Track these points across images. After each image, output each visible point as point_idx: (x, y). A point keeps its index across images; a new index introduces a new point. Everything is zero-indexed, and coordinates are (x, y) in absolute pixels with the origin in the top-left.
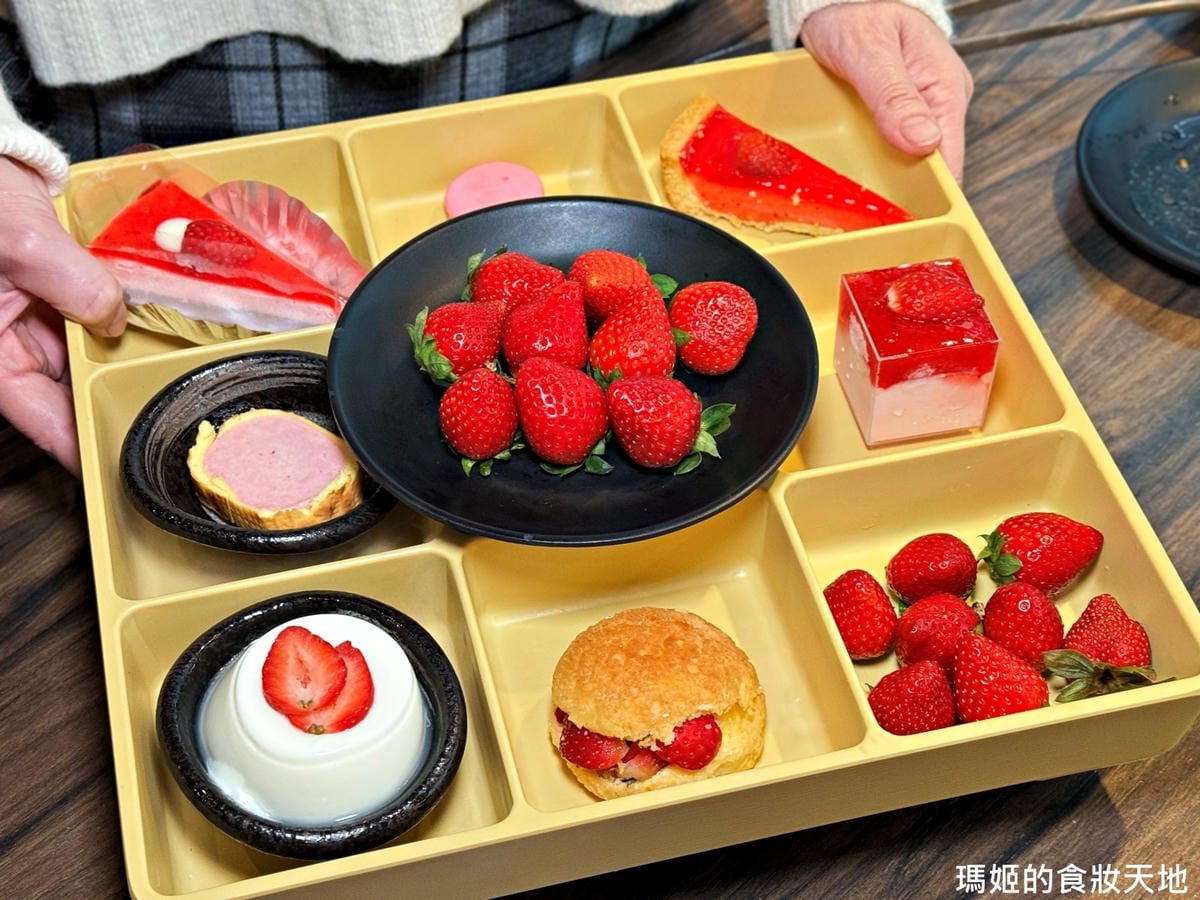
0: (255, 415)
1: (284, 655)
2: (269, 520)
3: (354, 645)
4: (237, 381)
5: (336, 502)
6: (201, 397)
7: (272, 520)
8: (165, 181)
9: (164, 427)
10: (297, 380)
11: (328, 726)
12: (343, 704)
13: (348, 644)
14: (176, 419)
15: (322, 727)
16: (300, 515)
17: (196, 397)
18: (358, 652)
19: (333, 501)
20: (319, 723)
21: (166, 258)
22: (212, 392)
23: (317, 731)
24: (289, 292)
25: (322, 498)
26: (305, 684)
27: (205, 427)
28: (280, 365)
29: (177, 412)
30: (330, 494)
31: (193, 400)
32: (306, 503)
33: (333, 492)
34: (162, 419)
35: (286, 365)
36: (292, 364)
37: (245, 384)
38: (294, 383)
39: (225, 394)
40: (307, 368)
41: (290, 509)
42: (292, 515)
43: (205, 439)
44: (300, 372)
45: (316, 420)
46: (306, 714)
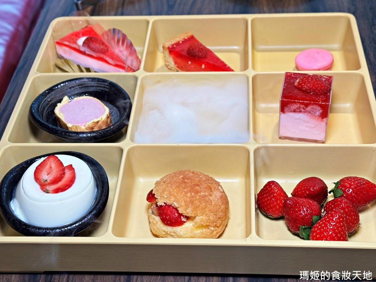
0: (84, 97)
1: (46, 164)
2: (70, 128)
3: (73, 166)
4: (83, 86)
5: (95, 126)
6: (69, 89)
7: (71, 128)
8: (89, 26)
9: (53, 96)
10: (102, 89)
11: (52, 190)
12: (60, 184)
13: (71, 166)
14: (58, 95)
15: (49, 190)
16: (80, 128)
17: (67, 89)
18: (73, 169)
19: (94, 126)
20: (48, 189)
21: (77, 47)
22: (73, 89)
23: (47, 192)
24: (113, 64)
25: (90, 123)
26: (48, 174)
27: (66, 98)
28: (97, 82)
29: (59, 92)
30: (92, 122)
31: (66, 90)
32: (83, 124)
33: (94, 122)
34: (53, 93)
35: (99, 83)
36: (101, 83)
37: (85, 88)
38: (101, 90)
39: (78, 90)
40: (106, 85)
41: (77, 125)
42: (77, 127)
43: (64, 102)
44: (103, 86)
45: (106, 104)
46: (46, 185)
